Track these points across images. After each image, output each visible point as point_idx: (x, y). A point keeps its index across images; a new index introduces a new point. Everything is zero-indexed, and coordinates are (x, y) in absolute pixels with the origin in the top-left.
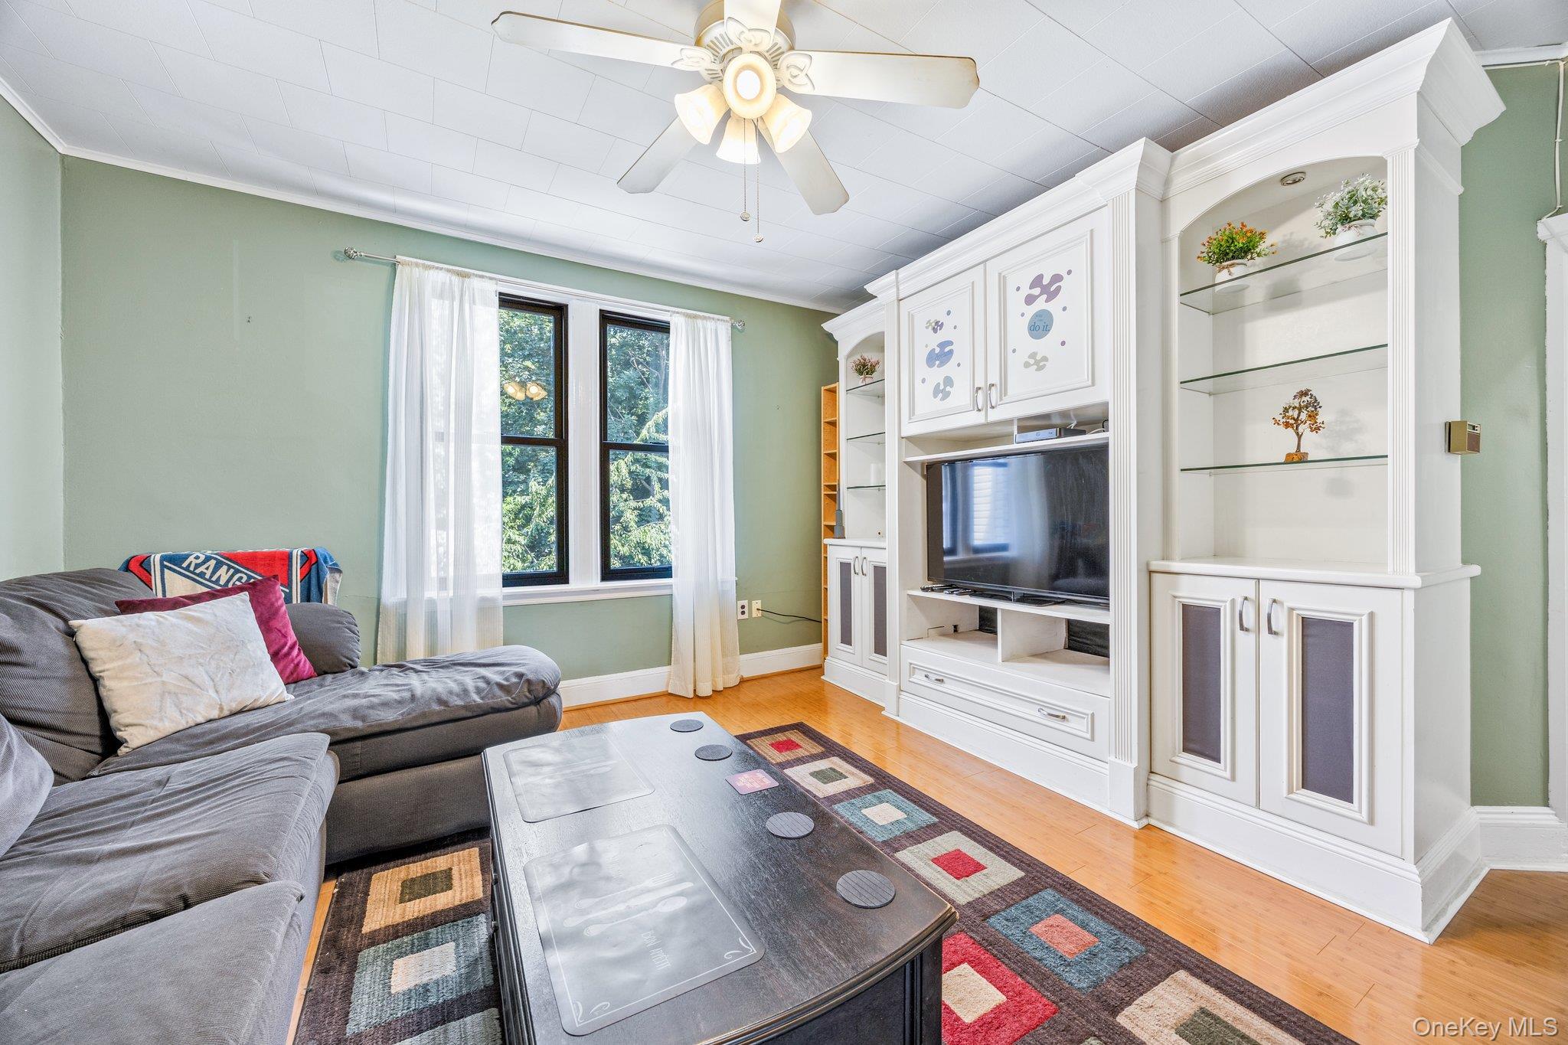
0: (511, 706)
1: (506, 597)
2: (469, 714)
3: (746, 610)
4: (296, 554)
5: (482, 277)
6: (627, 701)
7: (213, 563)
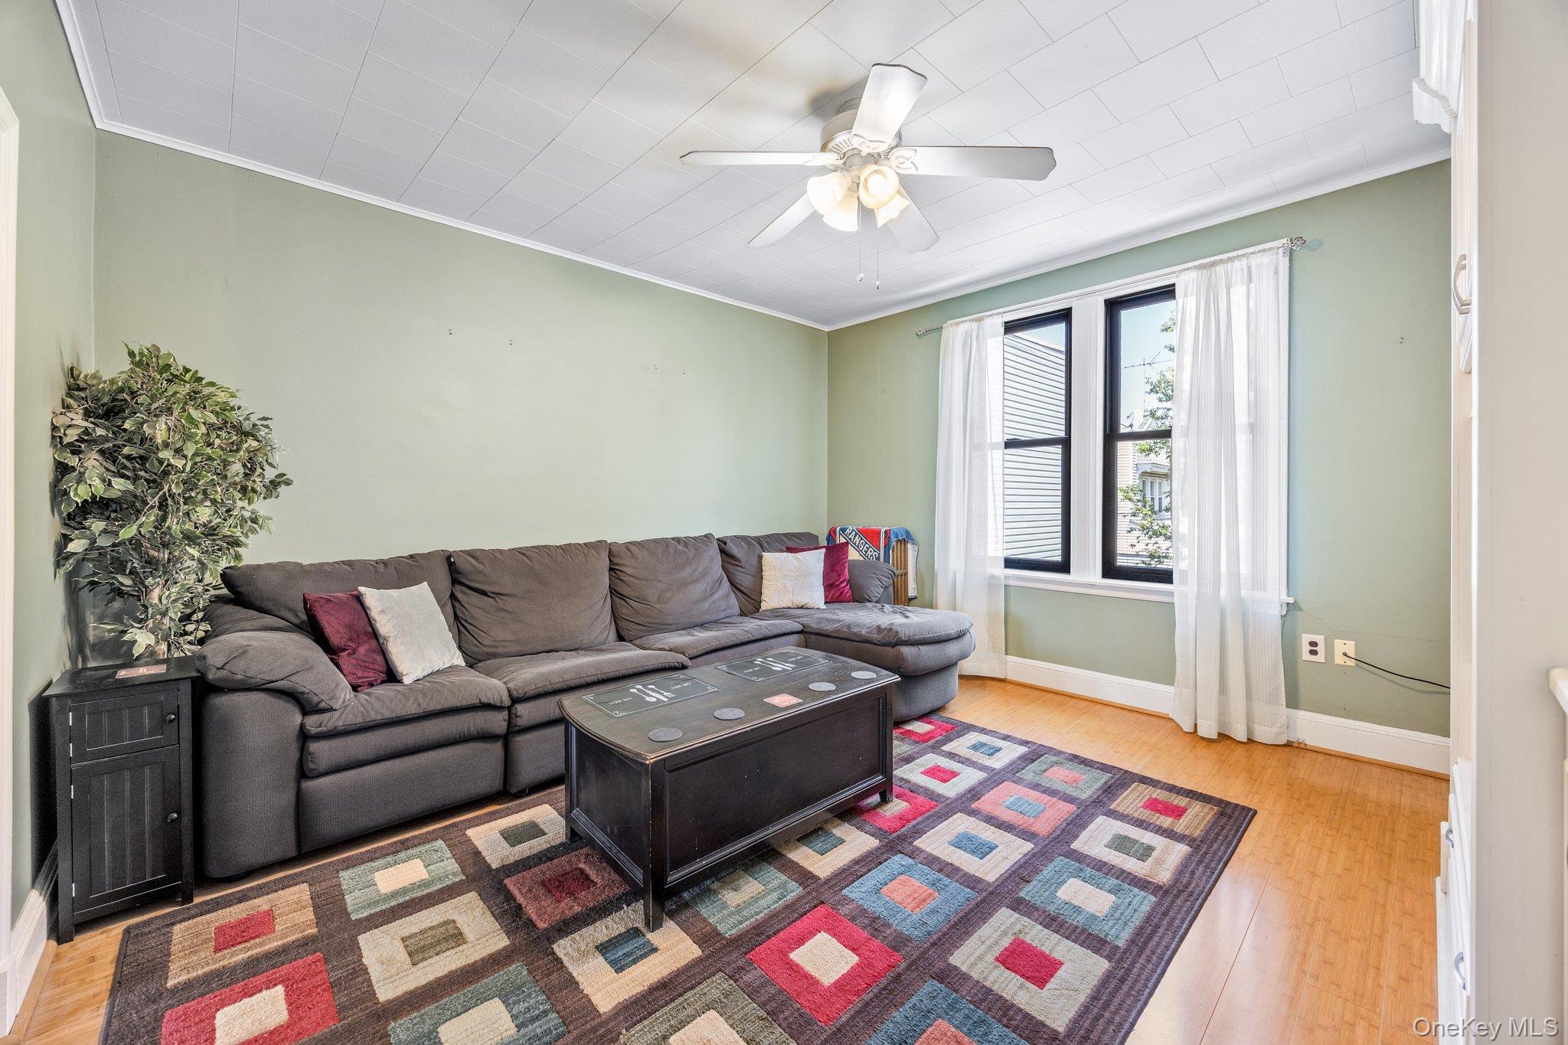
0: (877, 642)
1: (1007, 577)
2: (855, 639)
3: (1320, 649)
4: (883, 530)
5: (992, 315)
6: (1122, 708)
7: (854, 533)
